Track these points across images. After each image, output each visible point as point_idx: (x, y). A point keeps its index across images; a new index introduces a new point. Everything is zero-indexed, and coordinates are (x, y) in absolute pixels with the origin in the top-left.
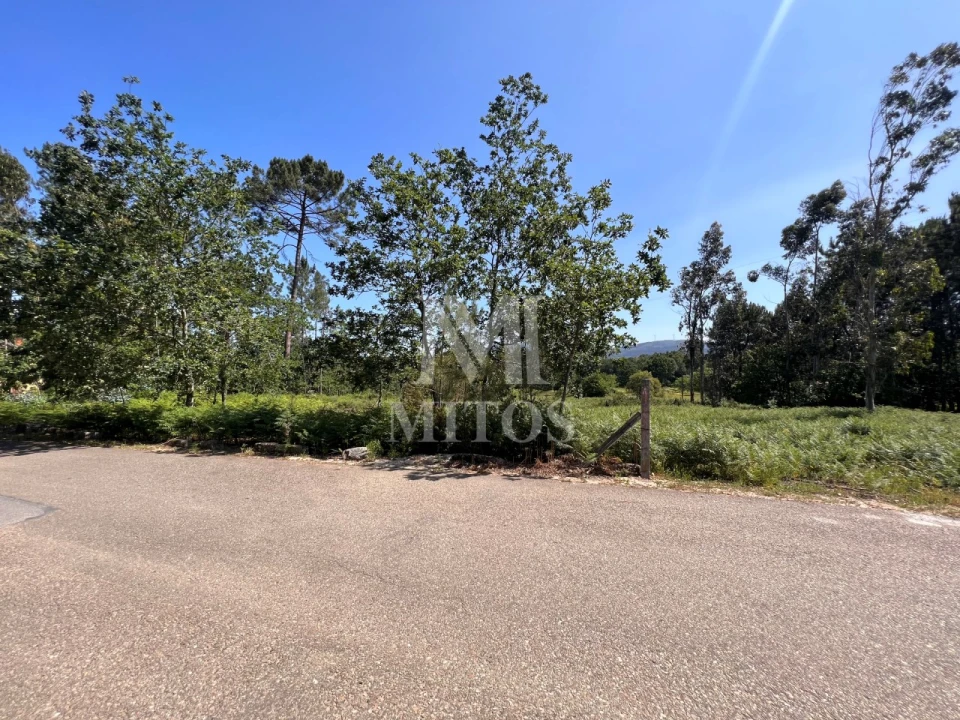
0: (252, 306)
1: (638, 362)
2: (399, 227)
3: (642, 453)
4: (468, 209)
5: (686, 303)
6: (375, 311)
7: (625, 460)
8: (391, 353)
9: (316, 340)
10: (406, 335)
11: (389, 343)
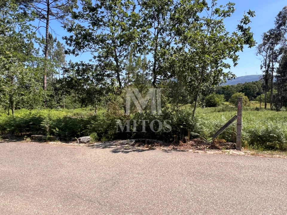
0: (24, 62)
1: (236, 88)
2: (102, 15)
3: (237, 137)
4: (140, 3)
5: (264, 53)
6: (91, 63)
7: (228, 141)
8: (100, 85)
9: (60, 80)
10: (108, 76)
11: (99, 80)
